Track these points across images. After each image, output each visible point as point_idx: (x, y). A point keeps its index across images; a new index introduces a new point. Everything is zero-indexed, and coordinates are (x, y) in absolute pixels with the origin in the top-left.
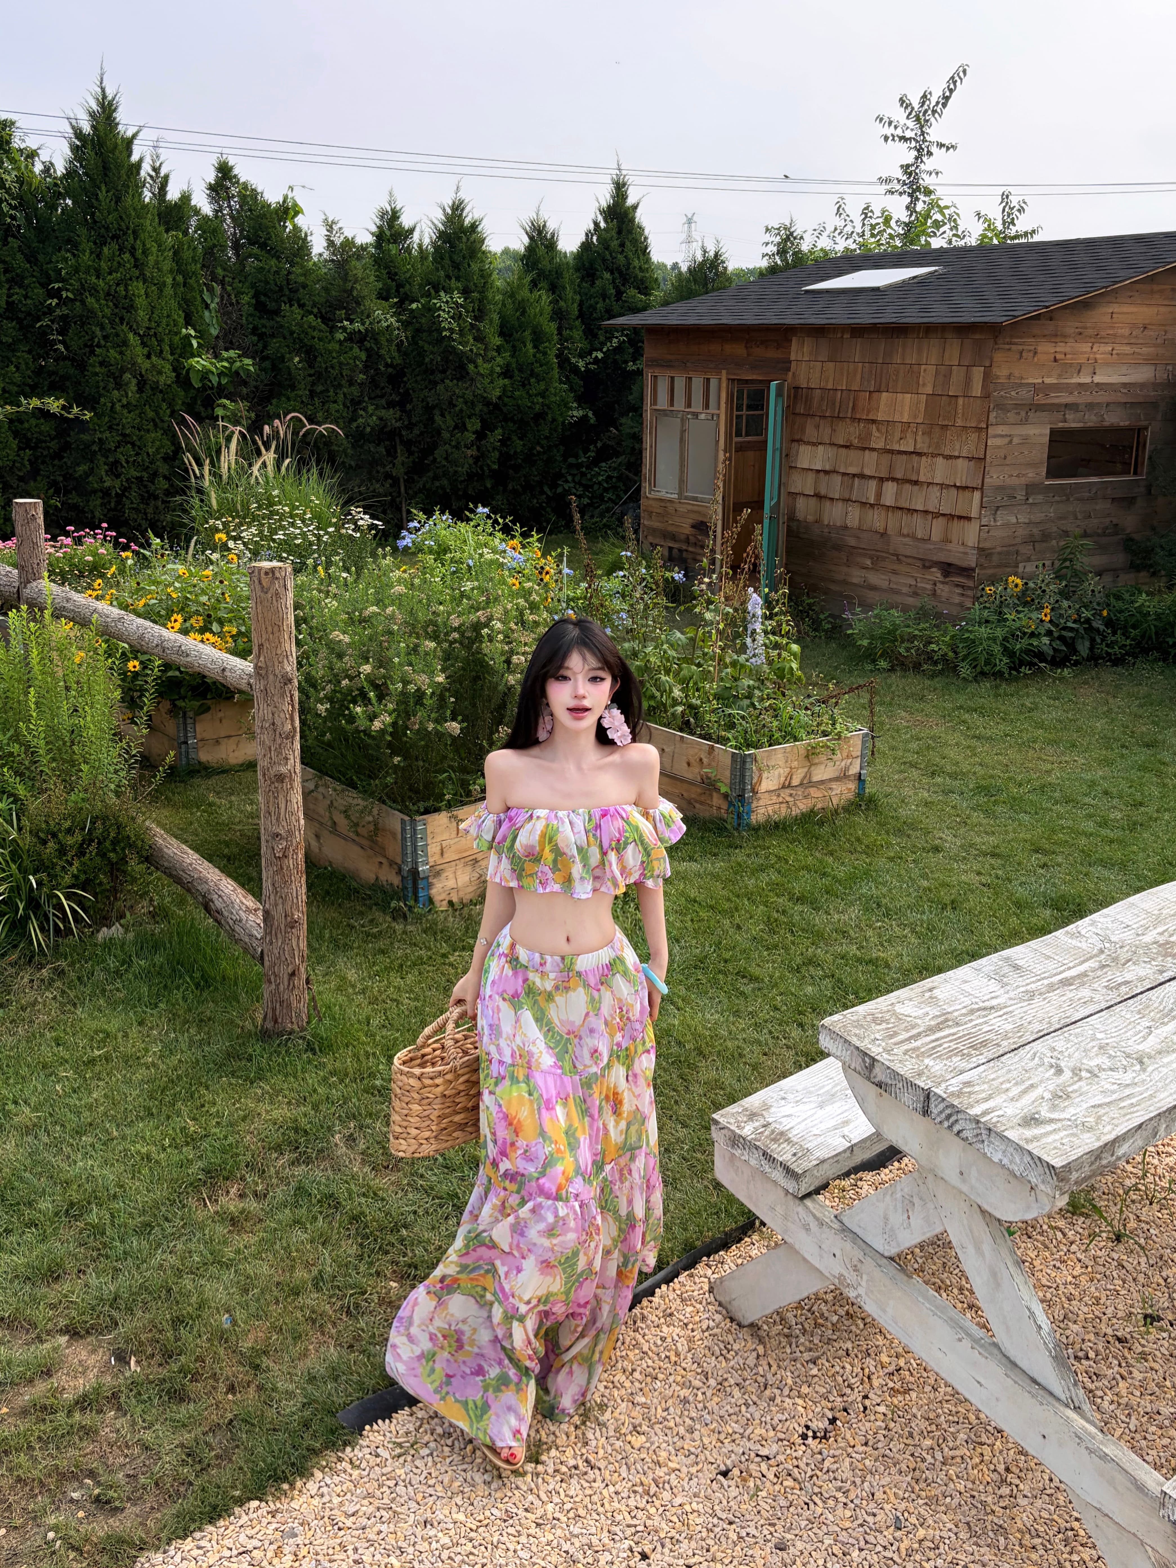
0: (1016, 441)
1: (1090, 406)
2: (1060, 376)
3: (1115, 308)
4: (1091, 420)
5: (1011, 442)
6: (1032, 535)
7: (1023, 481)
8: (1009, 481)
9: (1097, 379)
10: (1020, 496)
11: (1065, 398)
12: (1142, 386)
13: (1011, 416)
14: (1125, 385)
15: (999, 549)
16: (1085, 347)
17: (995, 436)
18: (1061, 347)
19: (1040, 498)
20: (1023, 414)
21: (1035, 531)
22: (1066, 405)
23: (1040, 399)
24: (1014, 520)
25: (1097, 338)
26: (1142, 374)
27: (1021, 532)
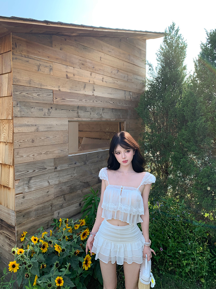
0: (41, 129)
1: (93, 109)
2: (71, 88)
3: (102, 55)
4: (95, 117)
5: (37, 130)
6: (62, 191)
7: (51, 156)
8: (39, 158)
9: (96, 94)
10: (50, 166)
11: (76, 102)
12: (120, 101)
13: (35, 111)
14: (112, 99)
15: (35, 207)
16: (87, 73)
17: (21, 126)
18: (70, 69)
19: (65, 166)
20: (46, 110)
21: (64, 187)
22: (78, 107)
23: (58, 101)
24: (46, 184)
25: (93, 70)
26: (119, 95)
27: (53, 191)
